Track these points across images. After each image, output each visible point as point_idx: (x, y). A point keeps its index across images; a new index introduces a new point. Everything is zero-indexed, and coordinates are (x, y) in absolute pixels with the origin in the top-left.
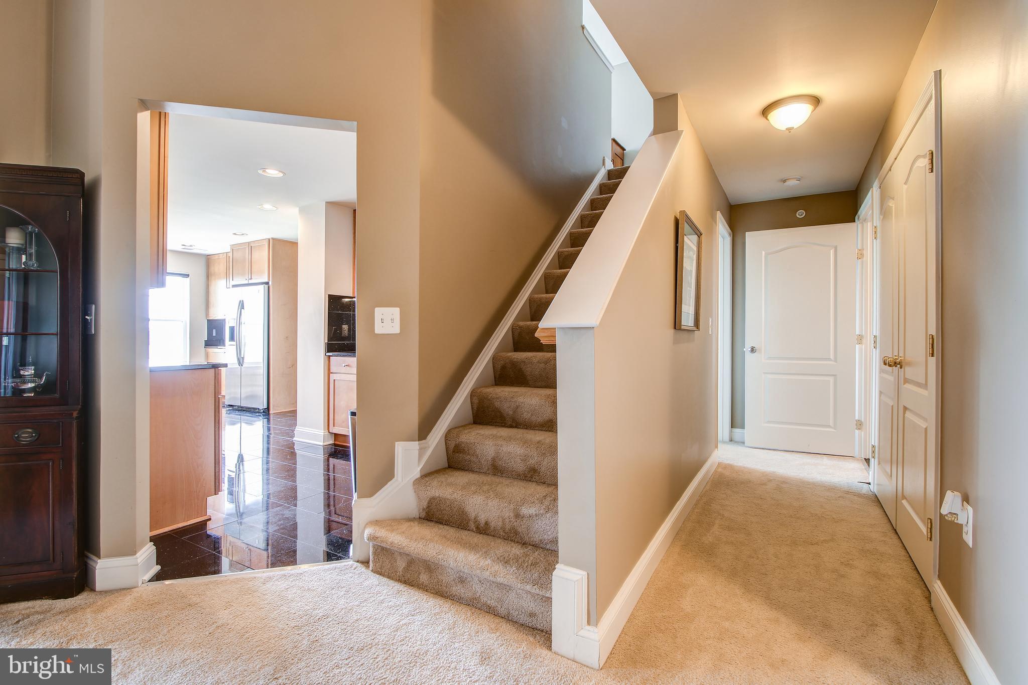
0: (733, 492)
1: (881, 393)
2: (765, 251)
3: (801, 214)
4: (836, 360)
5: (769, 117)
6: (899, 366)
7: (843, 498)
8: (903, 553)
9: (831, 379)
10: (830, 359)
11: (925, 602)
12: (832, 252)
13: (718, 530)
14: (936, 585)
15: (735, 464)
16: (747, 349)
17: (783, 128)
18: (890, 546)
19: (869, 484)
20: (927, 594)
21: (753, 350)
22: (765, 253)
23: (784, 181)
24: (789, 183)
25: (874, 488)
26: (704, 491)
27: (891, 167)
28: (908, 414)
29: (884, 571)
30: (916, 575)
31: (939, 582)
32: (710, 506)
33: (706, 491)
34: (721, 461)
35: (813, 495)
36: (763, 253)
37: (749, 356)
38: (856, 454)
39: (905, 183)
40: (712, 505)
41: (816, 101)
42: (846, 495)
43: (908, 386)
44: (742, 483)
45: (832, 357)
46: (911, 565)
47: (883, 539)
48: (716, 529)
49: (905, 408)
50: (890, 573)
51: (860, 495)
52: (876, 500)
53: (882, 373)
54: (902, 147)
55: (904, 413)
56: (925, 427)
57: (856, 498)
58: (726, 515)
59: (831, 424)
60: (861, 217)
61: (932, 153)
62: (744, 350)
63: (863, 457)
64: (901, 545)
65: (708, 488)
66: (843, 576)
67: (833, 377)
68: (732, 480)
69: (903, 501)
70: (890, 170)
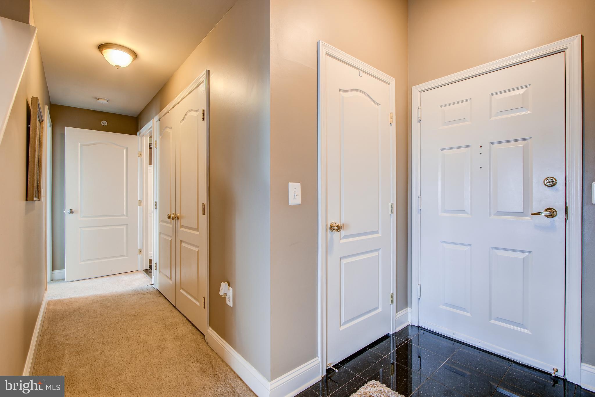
0: (70, 321)
1: (160, 233)
2: (80, 143)
3: (104, 123)
4: (127, 216)
5: (103, 52)
6: (177, 219)
7: (143, 298)
8: (183, 318)
9: (125, 227)
10: (124, 215)
11: (203, 342)
12: (125, 151)
13: (70, 358)
14: (209, 330)
15: (62, 298)
16: (66, 211)
17: (114, 64)
18: (177, 318)
19: (153, 285)
20: (202, 336)
21: (71, 212)
22: (80, 145)
23: (98, 99)
24: (100, 101)
25: (157, 286)
26: (43, 330)
27: (169, 111)
28: (183, 244)
29: (181, 334)
30: (193, 328)
31: (210, 328)
32: (55, 341)
33: (46, 330)
34: (49, 300)
35: (126, 302)
36: (79, 144)
37: (68, 217)
38: (139, 269)
39: (181, 122)
40: (56, 339)
41: (135, 55)
42: (143, 296)
43: (182, 229)
44: (74, 311)
45: (125, 214)
46: (189, 323)
47: (172, 315)
48: (67, 359)
49: (181, 241)
50: (183, 333)
51: (150, 293)
52: (159, 293)
53: (161, 222)
54: (179, 102)
55: (181, 244)
56: (197, 251)
57: (149, 295)
58: (71, 343)
59: (125, 254)
60: (142, 134)
61: (204, 111)
62: (64, 212)
63: (142, 269)
64: (180, 314)
65: (46, 326)
66: (163, 348)
67: (126, 226)
68: (65, 312)
69: (180, 291)
70: (168, 112)
